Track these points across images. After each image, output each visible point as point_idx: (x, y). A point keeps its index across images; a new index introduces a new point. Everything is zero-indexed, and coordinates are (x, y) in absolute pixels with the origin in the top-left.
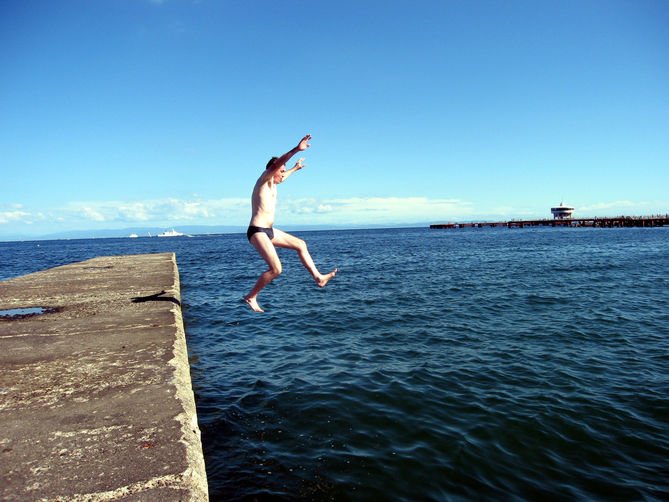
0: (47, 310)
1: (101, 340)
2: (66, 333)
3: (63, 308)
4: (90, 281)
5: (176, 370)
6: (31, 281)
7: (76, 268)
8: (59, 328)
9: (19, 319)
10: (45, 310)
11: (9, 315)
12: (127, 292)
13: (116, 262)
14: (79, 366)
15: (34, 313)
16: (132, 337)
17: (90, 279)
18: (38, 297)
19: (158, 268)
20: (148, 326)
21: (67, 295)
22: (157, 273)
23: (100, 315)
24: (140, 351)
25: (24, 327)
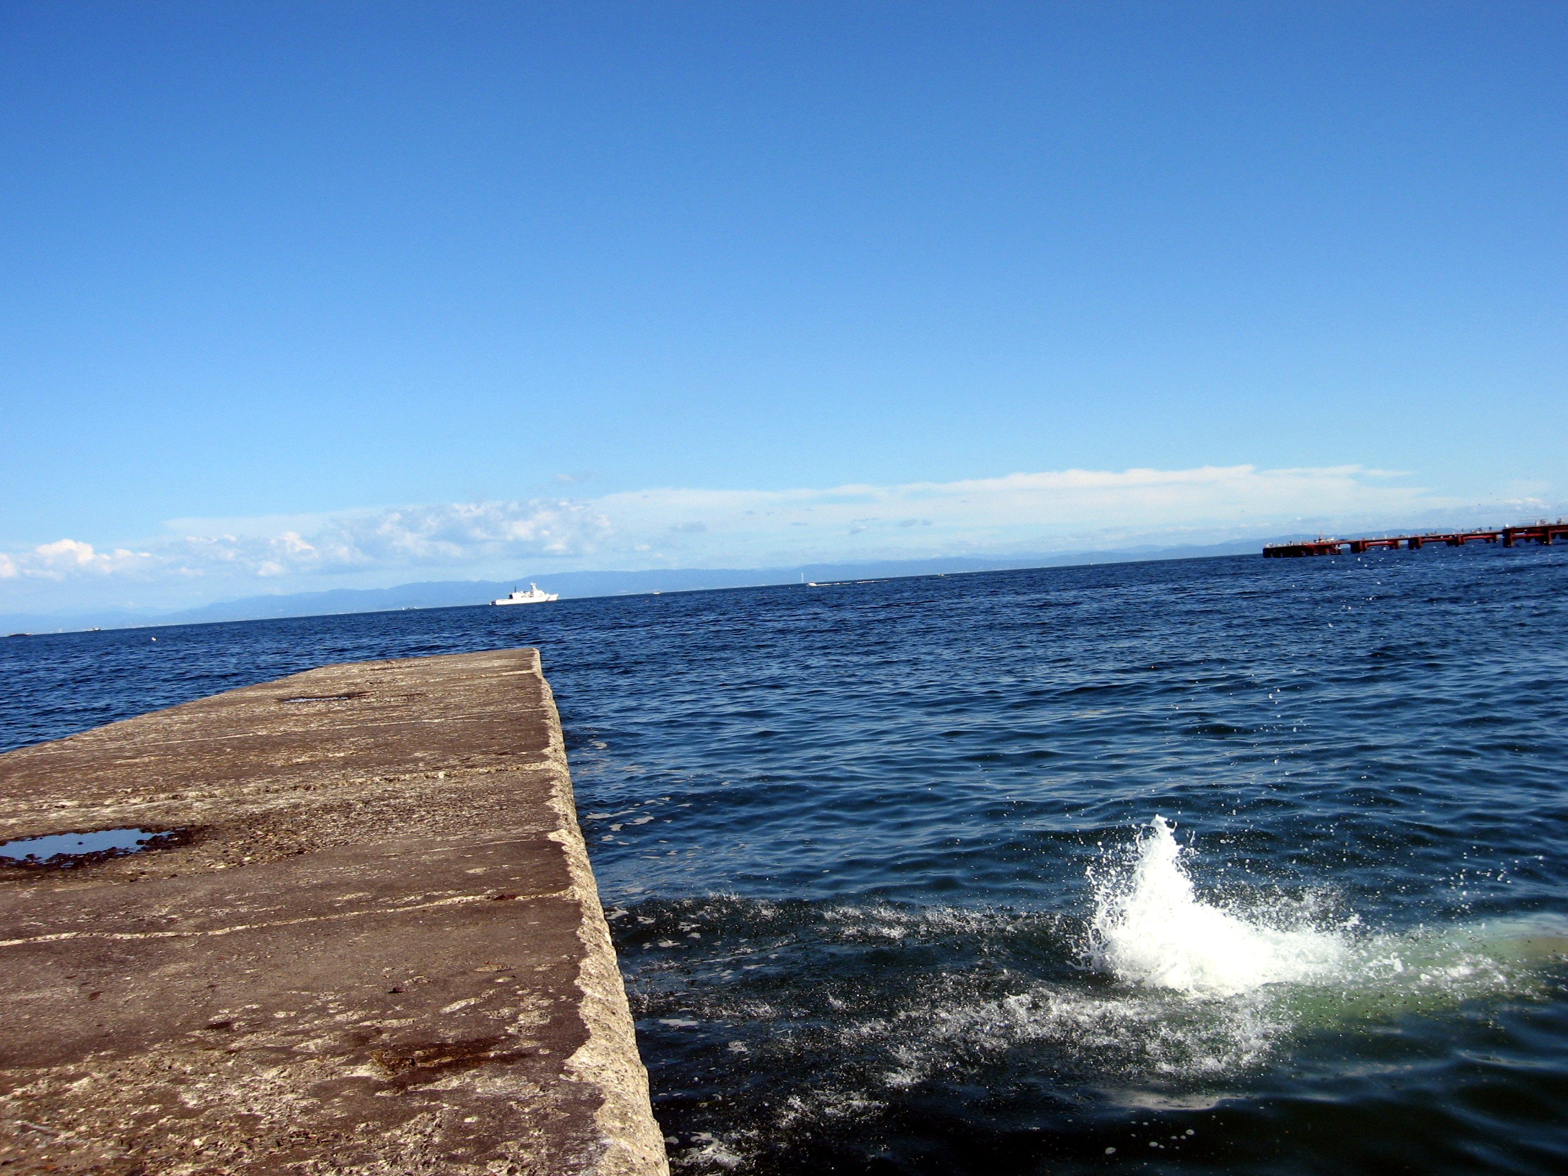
0: (154, 838)
1: (316, 959)
2: (200, 927)
3: (203, 829)
4: (294, 737)
5: (601, 1102)
6: (125, 742)
7: (257, 700)
8: (178, 909)
9: (63, 869)
10: (147, 836)
11: (36, 856)
12: (404, 773)
13: (372, 678)
14: (234, 1076)
15: (114, 848)
16: (425, 944)
17: (295, 733)
18: (135, 792)
19: (496, 695)
20: (478, 898)
21: (222, 786)
22: (492, 708)
23: (318, 857)
24: (456, 1006)
25: (68, 903)
